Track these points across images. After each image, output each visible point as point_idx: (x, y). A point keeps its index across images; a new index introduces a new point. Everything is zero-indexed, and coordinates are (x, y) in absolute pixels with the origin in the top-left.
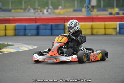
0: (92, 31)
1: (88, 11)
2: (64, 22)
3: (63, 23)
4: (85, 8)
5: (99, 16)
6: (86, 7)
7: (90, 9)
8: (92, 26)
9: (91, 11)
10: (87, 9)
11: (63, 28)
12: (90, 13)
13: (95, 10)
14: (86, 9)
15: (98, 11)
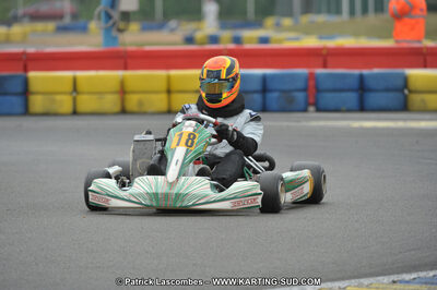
0: (123, 101)
1: (108, 30)
2: (26, 70)
3: (20, 73)
4: (99, 18)
5: (148, 48)
6: (103, 15)
7: (114, 24)
8: (122, 83)
9: (121, 31)
10: (107, 22)
11: (20, 89)
12: (115, 38)
13: (134, 27)
14: (102, 24)
15: (144, 29)
